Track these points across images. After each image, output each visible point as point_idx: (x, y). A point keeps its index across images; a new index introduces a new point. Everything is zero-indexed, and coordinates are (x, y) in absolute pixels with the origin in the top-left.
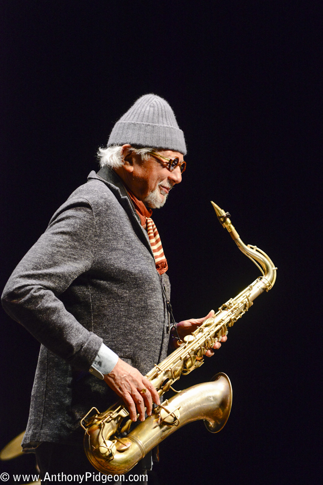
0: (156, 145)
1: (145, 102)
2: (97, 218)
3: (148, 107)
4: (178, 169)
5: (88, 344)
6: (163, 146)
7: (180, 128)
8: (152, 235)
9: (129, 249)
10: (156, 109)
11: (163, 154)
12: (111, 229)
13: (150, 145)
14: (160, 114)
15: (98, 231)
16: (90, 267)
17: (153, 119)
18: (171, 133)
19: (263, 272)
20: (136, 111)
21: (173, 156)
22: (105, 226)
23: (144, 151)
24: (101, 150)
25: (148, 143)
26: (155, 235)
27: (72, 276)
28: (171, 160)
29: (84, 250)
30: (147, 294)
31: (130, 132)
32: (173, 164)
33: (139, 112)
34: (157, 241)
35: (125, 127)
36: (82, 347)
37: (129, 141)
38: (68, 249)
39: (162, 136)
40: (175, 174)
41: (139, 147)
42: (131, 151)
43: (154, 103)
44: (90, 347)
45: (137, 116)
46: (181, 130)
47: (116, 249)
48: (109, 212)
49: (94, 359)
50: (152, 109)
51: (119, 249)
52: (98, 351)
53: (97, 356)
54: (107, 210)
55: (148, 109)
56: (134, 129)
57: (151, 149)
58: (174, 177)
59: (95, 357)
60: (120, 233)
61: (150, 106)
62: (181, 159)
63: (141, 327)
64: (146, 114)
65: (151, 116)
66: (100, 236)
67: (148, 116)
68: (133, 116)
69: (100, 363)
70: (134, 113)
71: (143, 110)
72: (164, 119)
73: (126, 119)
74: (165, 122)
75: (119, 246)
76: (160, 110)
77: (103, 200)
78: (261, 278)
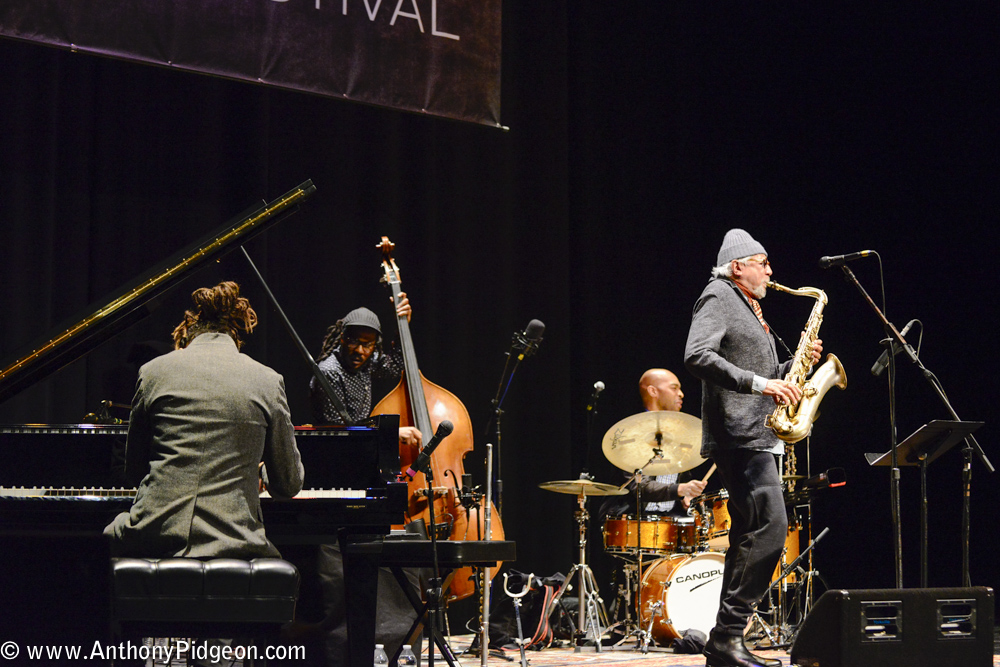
5: (745, 376)
12: (732, 308)
22: (728, 306)
23: (746, 259)
36: (742, 379)
52: (752, 380)
53: (753, 383)
69: (756, 387)
77: (723, 290)
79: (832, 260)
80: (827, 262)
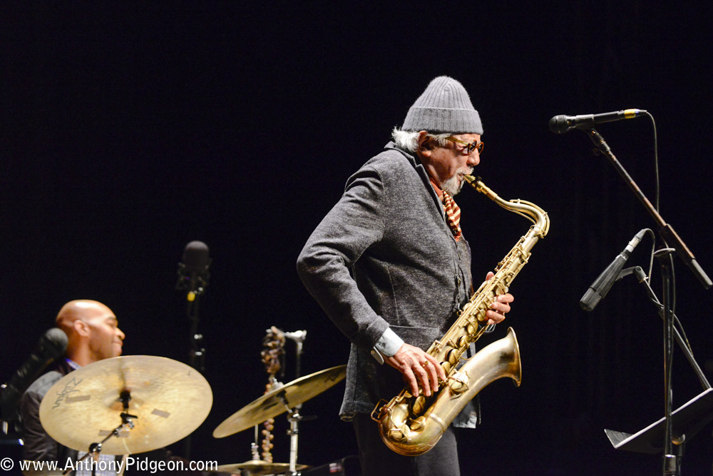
0: (454, 130)
1: (439, 86)
2: (387, 188)
3: (443, 91)
4: (476, 150)
5: (374, 325)
6: (461, 130)
7: (475, 109)
8: (450, 205)
9: (422, 218)
10: (451, 92)
11: (461, 138)
12: (402, 199)
13: (448, 130)
14: (455, 98)
15: (389, 201)
16: (381, 237)
17: (449, 103)
18: (468, 115)
19: (533, 221)
20: (430, 96)
21: (470, 139)
22: (396, 197)
23: (441, 136)
24: (395, 130)
25: (446, 128)
26: (452, 205)
27: (363, 245)
28: (469, 144)
29: (375, 220)
30: (444, 263)
31: (427, 118)
32: (470, 147)
33: (434, 96)
34: (455, 211)
35: (422, 113)
36: (368, 326)
37: (426, 127)
38: (359, 218)
39: (460, 120)
40: (473, 157)
41: (437, 132)
42: (428, 137)
43: (449, 86)
44: (375, 327)
45: (432, 101)
46: (476, 111)
47: (407, 219)
48: (400, 181)
49: (378, 339)
50: (447, 93)
51: (411, 219)
52: (383, 332)
53: (382, 338)
54: (397, 180)
55: (443, 93)
56: (430, 115)
57: (449, 134)
58: (472, 161)
59: (379, 338)
60: (412, 202)
61: (445, 90)
62: (479, 142)
63: (443, 296)
64: (442, 98)
65: (446, 101)
66: (391, 206)
67: (444, 101)
68: (428, 101)
69: (384, 345)
70: (429, 98)
71: (438, 95)
72: (460, 102)
73: (420, 103)
74: (461, 105)
75: (412, 216)
76: (455, 93)
77: (393, 170)
78: (533, 227)
79: (573, 122)
80: (563, 124)
